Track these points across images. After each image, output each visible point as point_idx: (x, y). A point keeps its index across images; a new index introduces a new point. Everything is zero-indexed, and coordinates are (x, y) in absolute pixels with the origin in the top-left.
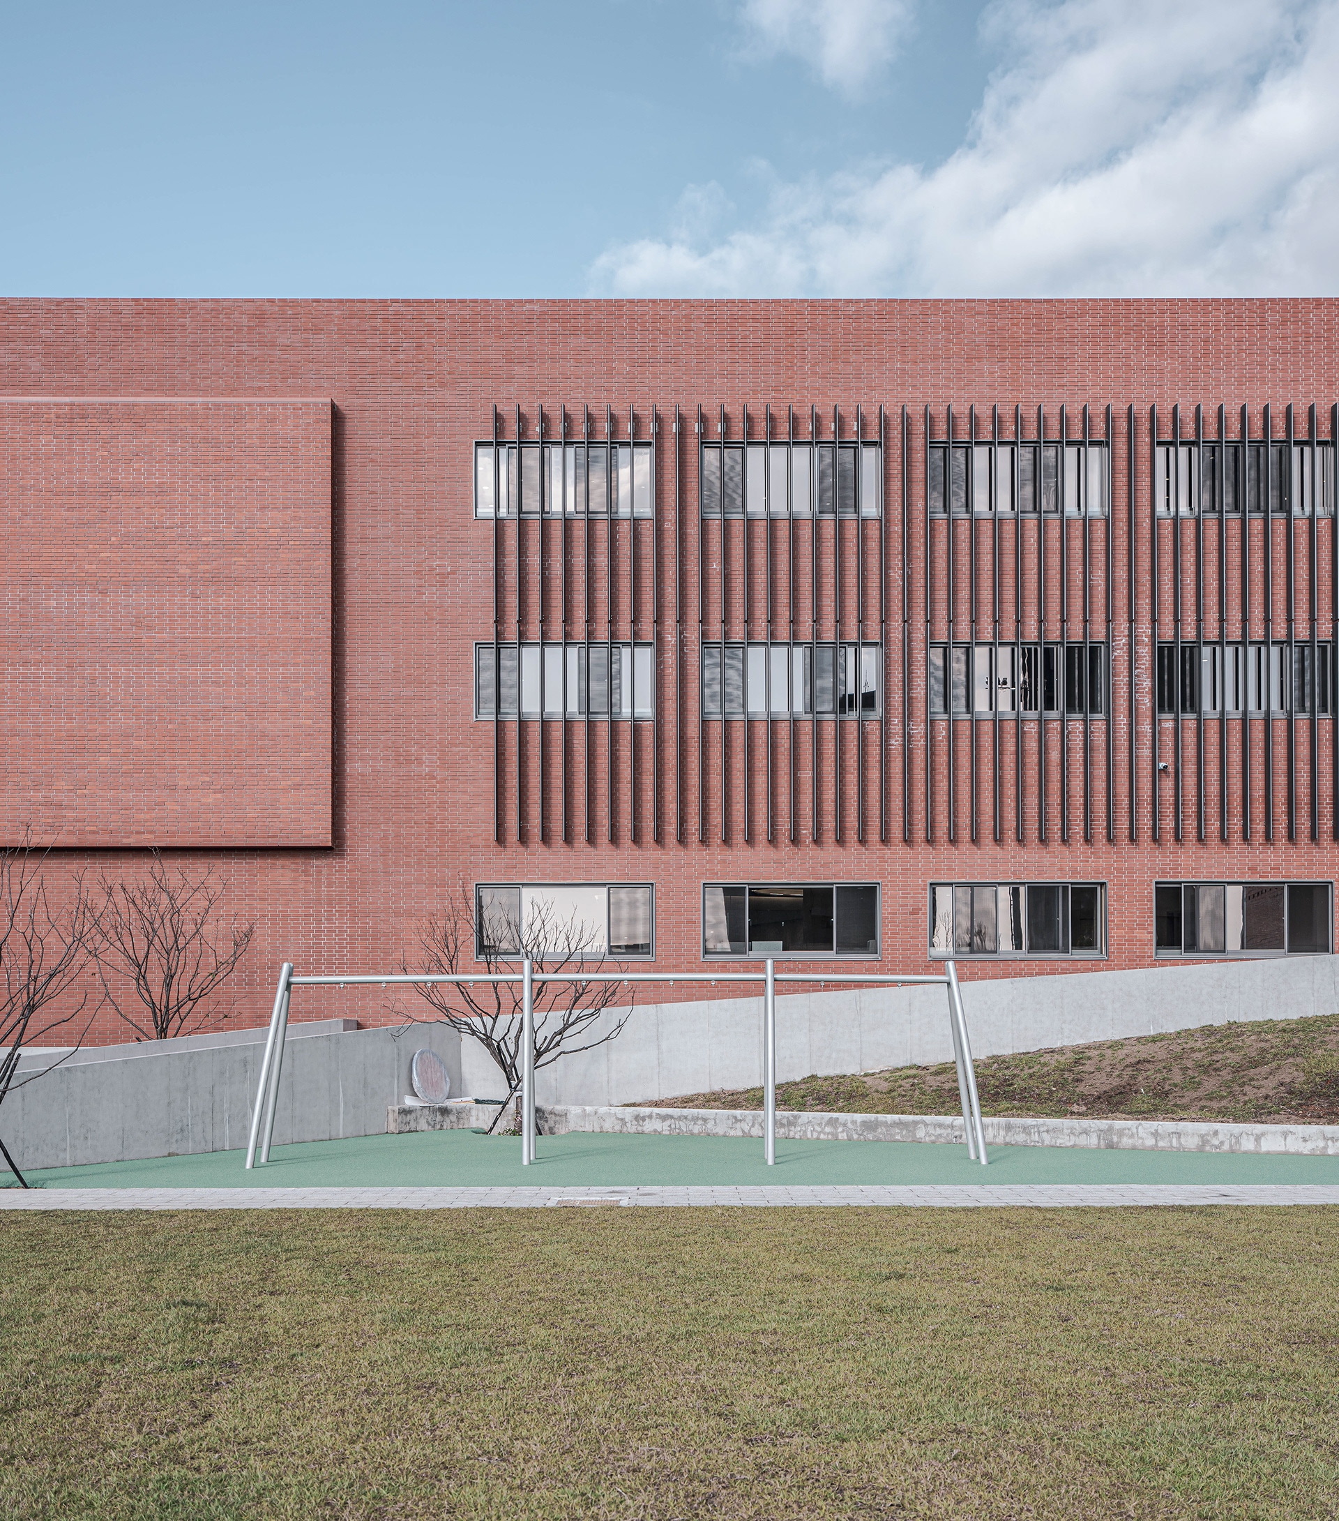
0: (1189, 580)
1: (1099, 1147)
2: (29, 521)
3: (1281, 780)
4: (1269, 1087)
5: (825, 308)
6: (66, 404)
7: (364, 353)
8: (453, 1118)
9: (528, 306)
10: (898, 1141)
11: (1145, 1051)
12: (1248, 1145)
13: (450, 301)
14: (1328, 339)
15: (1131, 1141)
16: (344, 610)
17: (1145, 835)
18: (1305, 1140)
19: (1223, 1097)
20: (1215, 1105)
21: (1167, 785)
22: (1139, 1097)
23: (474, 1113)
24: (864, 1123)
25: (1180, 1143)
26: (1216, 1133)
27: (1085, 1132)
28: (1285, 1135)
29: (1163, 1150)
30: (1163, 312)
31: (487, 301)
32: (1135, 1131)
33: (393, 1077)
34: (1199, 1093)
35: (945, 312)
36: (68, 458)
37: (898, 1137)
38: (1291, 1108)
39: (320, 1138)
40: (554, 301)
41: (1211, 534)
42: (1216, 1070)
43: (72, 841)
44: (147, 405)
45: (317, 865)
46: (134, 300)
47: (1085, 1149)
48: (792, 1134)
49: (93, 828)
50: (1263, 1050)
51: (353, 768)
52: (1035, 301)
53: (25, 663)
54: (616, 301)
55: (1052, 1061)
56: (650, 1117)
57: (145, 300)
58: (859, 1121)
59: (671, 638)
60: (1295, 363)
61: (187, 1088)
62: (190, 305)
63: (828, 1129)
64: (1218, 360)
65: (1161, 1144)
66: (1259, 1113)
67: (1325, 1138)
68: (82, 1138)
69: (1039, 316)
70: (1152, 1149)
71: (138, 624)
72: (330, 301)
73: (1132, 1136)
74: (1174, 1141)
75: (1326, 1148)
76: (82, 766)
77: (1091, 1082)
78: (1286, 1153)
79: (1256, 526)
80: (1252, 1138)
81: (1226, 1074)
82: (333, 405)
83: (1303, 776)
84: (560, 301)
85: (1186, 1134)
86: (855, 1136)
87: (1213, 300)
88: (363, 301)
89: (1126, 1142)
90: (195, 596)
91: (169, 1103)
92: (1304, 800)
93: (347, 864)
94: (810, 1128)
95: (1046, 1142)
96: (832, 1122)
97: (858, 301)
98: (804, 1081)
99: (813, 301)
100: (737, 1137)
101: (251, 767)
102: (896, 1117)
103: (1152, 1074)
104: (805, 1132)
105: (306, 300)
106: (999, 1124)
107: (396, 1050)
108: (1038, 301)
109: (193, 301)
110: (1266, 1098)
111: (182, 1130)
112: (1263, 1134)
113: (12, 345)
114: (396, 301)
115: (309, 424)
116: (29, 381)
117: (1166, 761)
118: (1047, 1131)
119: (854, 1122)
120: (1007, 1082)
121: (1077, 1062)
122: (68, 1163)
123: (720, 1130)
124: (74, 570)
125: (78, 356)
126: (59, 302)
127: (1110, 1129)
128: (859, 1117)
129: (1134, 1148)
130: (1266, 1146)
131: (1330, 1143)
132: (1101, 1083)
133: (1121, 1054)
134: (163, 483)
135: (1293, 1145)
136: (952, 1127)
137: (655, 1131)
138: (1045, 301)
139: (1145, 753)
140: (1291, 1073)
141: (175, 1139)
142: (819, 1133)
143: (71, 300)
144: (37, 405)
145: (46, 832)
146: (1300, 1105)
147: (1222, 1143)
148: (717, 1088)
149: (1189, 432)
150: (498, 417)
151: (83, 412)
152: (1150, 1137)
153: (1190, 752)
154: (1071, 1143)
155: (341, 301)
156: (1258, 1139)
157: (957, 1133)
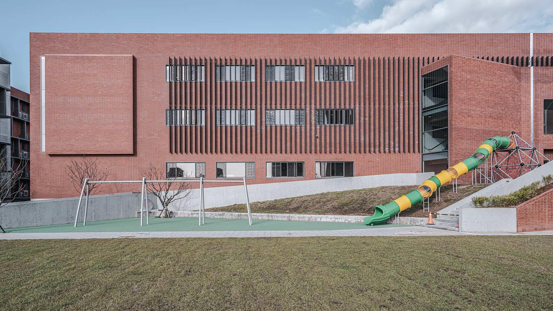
0: (323, 96)
1: (287, 220)
2: (65, 82)
3: (343, 139)
4: (329, 206)
5: (243, 36)
6: (73, 56)
7: (141, 45)
8: (152, 214)
9: (177, 35)
10: (245, 219)
11: (306, 199)
12: (319, 220)
13: (160, 34)
14: (353, 43)
15: (294, 219)
16: (137, 102)
17: (313, 151)
18: (331, 219)
19: (319, 209)
20: (316, 210)
21: (318, 140)
22: (301, 208)
23: (157, 213)
24: (238, 215)
25: (304, 220)
26: (312, 217)
27: (284, 217)
28: (327, 217)
29: (300, 221)
30: (317, 37)
31: (168, 34)
32: (295, 216)
33: (137, 205)
34: (314, 208)
35: (269, 36)
36: (74, 68)
37: (245, 218)
38: (332, 211)
39: (115, 219)
40: (183, 34)
41: (328, 85)
42: (320, 202)
43: (75, 153)
44: (91, 56)
45: (131, 158)
46: (90, 33)
47: (284, 221)
48: (223, 217)
49: (80, 150)
50: (332, 198)
51: (139, 137)
52: (289, 34)
53: (64, 113)
54: (197, 34)
55: (286, 201)
56: (194, 213)
57: (92, 33)
58: (237, 214)
59: (209, 108)
60: (346, 48)
61: (74, 208)
62: (102, 34)
63: (231, 216)
64: (329, 47)
65: (300, 220)
66: (325, 212)
67: (335, 218)
68: (39, 220)
69: (290, 38)
70: (298, 221)
71: (90, 105)
72: (133, 34)
73: (294, 218)
74: (303, 219)
75: (335, 220)
76: (78, 136)
77: (293, 205)
78: (327, 222)
79: (338, 84)
80: (319, 218)
81: (321, 204)
82: (133, 57)
83: (348, 138)
84: (184, 34)
85: (306, 217)
86: (236, 218)
87: (328, 34)
88: (141, 34)
89: (293, 219)
90: (102, 99)
91: (68, 211)
92: (348, 144)
93: (137, 158)
94: (227, 216)
95: (276, 219)
96: (231, 215)
97: (250, 34)
98: (233, 205)
99: (240, 34)
100: (212, 218)
101: (115, 136)
102: (245, 213)
103: (306, 203)
104: (226, 217)
105: (128, 34)
106: (266, 215)
107: (138, 199)
108: (290, 34)
109: (103, 34)
110: (328, 209)
111: (72, 217)
112: (322, 217)
113: (63, 43)
114: (148, 34)
115: (127, 61)
116: (66, 51)
117: (318, 135)
118: (276, 217)
119: (236, 215)
120: (275, 205)
121: (292, 201)
122: (35, 226)
123: (209, 216)
124: (75, 93)
125: (77, 46)
126: (73, 34)
127: (289, 216)
128: (237, 213)
129: (294, 221)
130: (323, 220)
131: (336, 219)
132: (294, 205)
133: (301, 199)
134: (95, 74)
135: (328, 220)
136: (256, 216)
137: (195, 217)
138: (291, 34)
139: (313, 133)
140: (335, 204)
141: (69, 219)
142: (229, 217)
143: (76, 33)
144: (67, 56)
145: (69, 151)
146: (335, 210)
147: (313, 219)
148: (214, 207)
149: (323, 63)
150: (170, 59)
151: (77, 58)
152: (298, 218)
153: (323, 133)
154: (281, 219)
155: (136, 34)
156: (321, 218)
157: (257, 217)
